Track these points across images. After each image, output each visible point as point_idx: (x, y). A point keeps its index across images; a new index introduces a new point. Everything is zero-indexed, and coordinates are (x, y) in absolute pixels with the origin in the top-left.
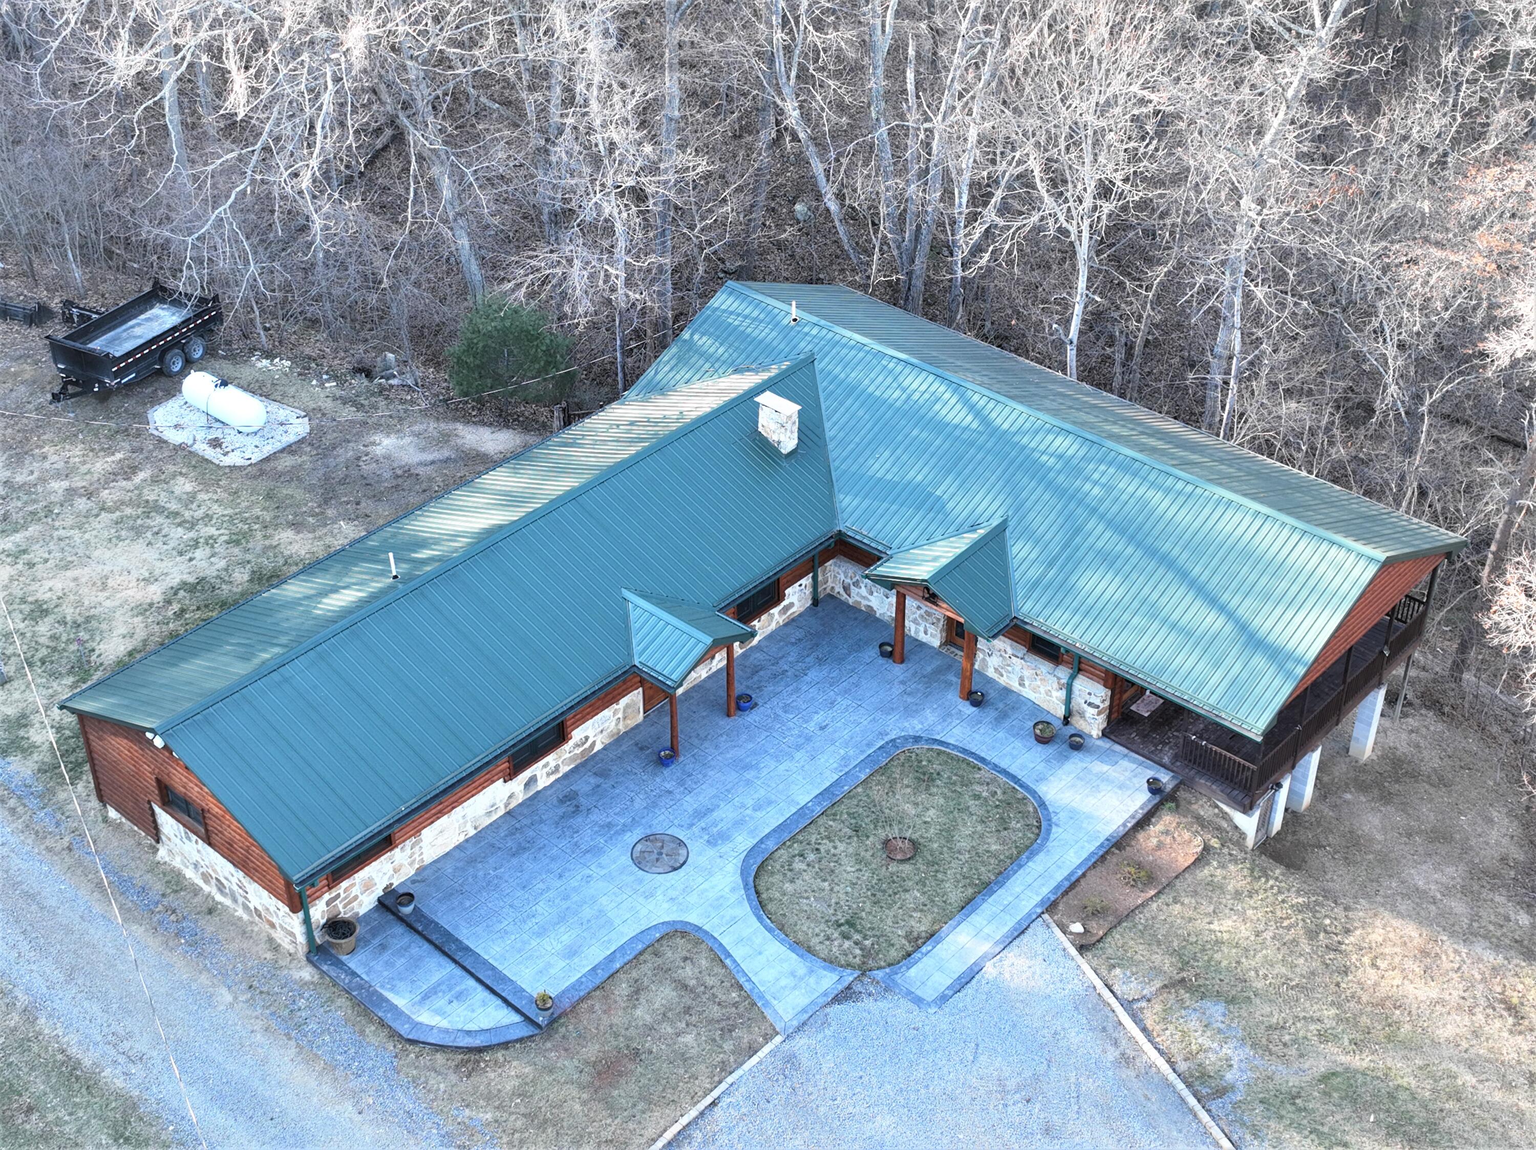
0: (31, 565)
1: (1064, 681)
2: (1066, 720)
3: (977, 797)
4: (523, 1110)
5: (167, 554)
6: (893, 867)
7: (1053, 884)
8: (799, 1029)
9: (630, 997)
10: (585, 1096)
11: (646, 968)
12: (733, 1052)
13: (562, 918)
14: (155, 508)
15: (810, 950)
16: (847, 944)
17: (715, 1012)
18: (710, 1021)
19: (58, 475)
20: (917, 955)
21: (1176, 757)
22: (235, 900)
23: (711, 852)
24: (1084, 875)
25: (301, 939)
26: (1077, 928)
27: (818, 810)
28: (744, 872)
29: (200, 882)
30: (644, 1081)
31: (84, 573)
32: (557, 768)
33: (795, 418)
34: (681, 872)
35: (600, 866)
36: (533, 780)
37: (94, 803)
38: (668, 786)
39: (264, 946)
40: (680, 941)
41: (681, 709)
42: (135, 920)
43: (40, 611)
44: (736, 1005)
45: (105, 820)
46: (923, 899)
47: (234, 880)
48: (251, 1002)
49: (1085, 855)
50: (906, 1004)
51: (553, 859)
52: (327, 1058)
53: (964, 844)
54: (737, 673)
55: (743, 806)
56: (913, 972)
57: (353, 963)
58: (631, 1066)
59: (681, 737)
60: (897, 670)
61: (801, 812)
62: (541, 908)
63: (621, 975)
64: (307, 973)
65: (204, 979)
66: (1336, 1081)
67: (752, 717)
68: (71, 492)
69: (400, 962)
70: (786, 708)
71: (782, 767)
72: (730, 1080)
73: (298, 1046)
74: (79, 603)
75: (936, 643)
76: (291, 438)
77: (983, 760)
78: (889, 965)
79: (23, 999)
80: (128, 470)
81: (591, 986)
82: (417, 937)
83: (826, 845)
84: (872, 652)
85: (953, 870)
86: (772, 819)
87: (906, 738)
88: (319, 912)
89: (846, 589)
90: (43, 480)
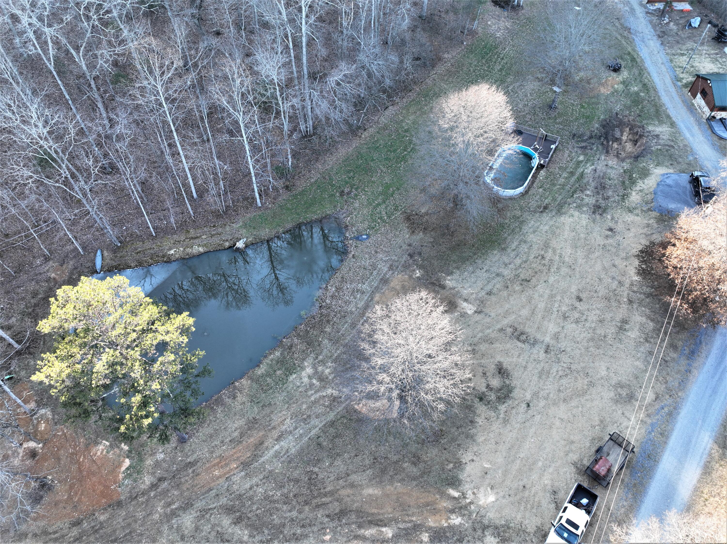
5: (716, 68)
14: (718, 61)
19: (705, 50)
22: (701, 109)
25: (708, 116)
29: (696, 106)
37: (687, 92)
39: (700, 116)
57: (712, 123)
64: (705, 121)
68: (706, 54)
69: (719, 125)
82: (722, 124)
88: (713, 114)
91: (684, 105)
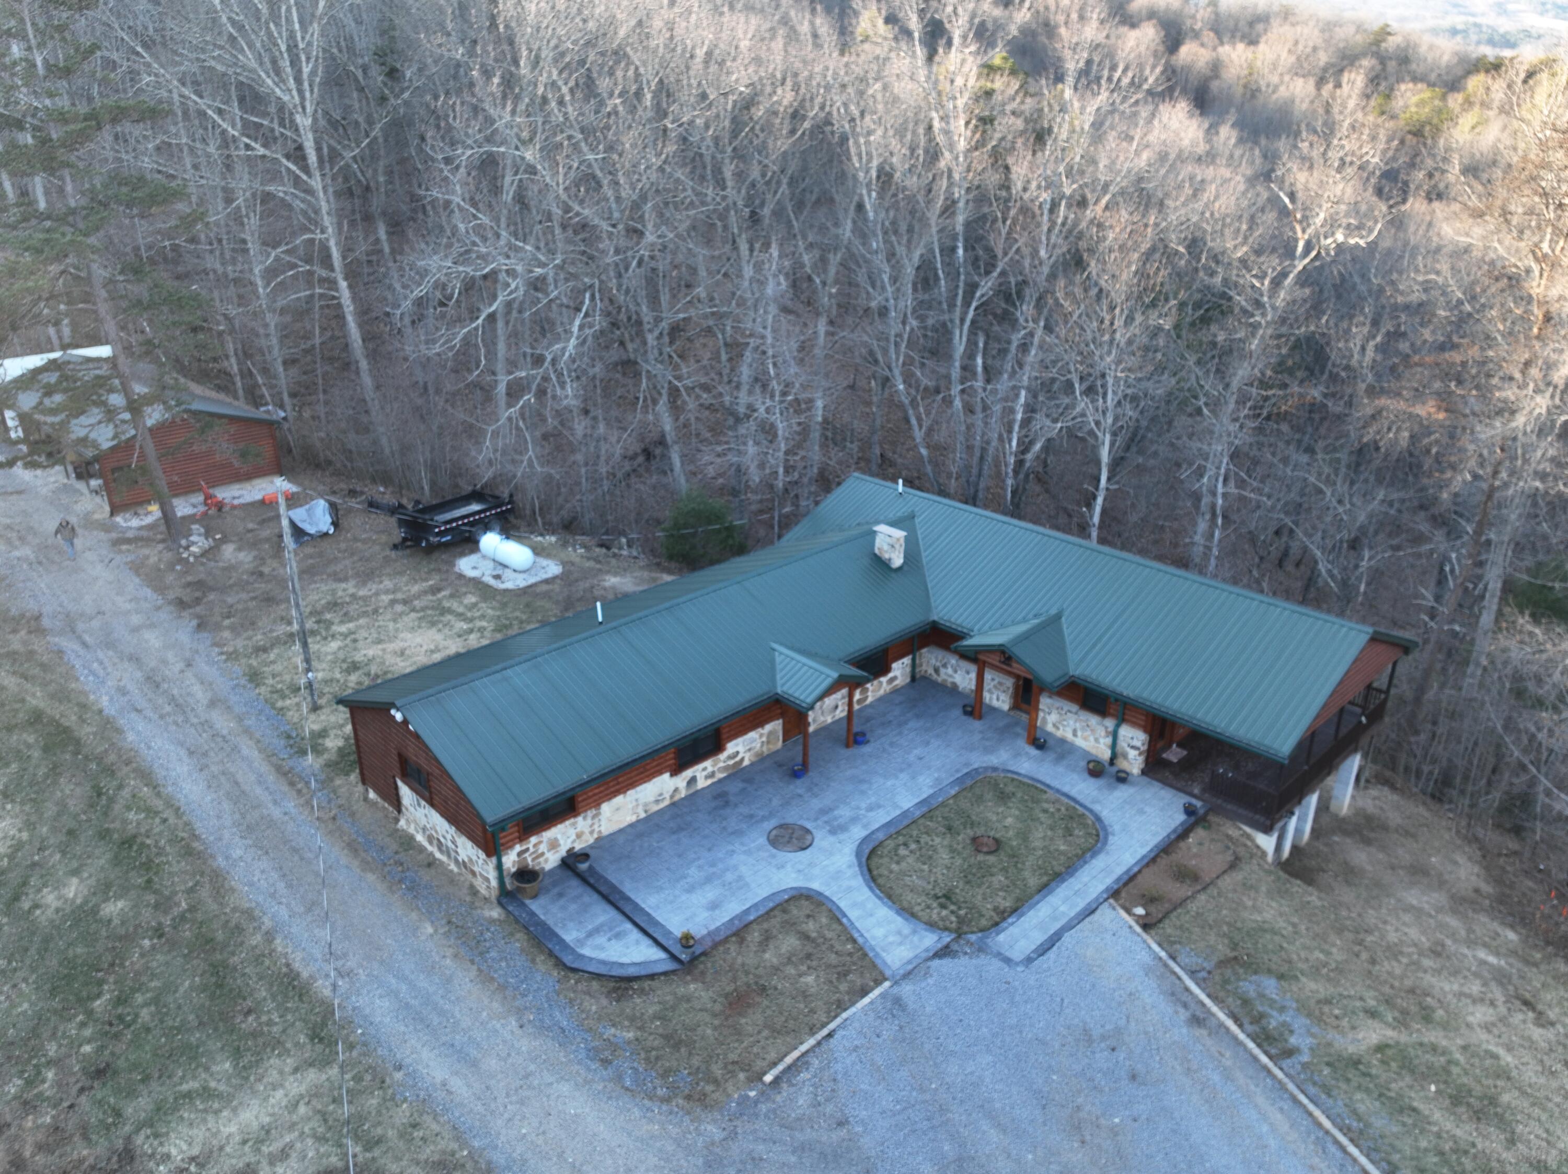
0: (355, 641)
1: (1111, 729)
2: (1112, 761)
3: (1045, 811)
4: (661, 1031)
5: (451, 637)
6: (980, 857)
7: (1114, 876)
8: (907, 975)
9: (760, 943)
10: (716, 1022)
11: (775, 922)
12: (848, 993)
13: (708, 880)
14: (450, 611)
15: (913, 915)
16: (944, 913)
17: (833, 958)
18: (829, 966)
19: (387, 592)
20: (1004, 925)
21: (1204, 790)
22: (449, 856)
23: (832, 839)
24: (1140, 871)
25: (494, 883)
26: (1140, 911)
27: (918, 813)
28: (858, 854)
29: (426, 844)
30: (769, 1012)
31: (390, 647)
32: (712, 775)
33: (902, 541)
34: (808, 851)
35: (742, 844)
36: (693, 780)
37: (360, 788)
38: (800, 791)
39: (465, 891)
40: (805, 903)
41: (812, 742)
42: (371, 870)
43: (354, 667)
44: (850, 954)
45: (366, 799)
46: (1006, 882)
47: (449, 837)
48: (447, 935)
49: (1138, 856)
50: (997, 963)
51: (705, 837)
52: (501, 980)
53: (1038, 844)
54: (855, 721)
55: (858, 808)
56: (1001, 937)
57: (534, 906)
58: (758, 999)
59: (811, 759)
60: (977, 724)
61: (905, 814)
62: (693, 871)
63: (755, 926)
64: (495, 913)
65: (414, 915)
66: (1390, 1052)
67: (866, 749)
68: (393, 602)
69: (573, 907)
70: (892, 744)
71: (889, 783)
72: (845, 1015)
73: (479, 970)
74: (383, 663)
75: (1006, 707)
76: (549, 575)
77: (1048, 786)
78: (981, 931)
79: (267, 923)
80: (435, 590)
81: (729, 932)
82: (589, 890)
83: (924, 839)
84: (957, 712)
85: (1030, 861)
86: (881, 818)
87: (986, 769)
88: (510, 860)
89: (937, 670)
90: (377, 594)
91: (366, 866)
